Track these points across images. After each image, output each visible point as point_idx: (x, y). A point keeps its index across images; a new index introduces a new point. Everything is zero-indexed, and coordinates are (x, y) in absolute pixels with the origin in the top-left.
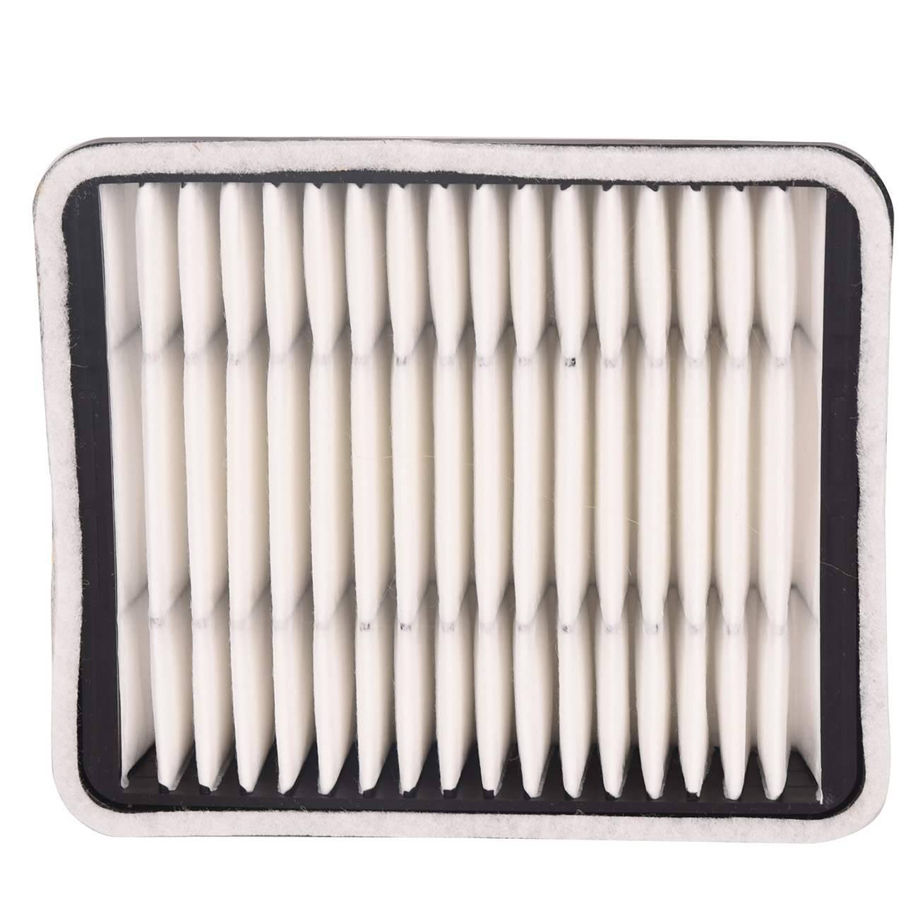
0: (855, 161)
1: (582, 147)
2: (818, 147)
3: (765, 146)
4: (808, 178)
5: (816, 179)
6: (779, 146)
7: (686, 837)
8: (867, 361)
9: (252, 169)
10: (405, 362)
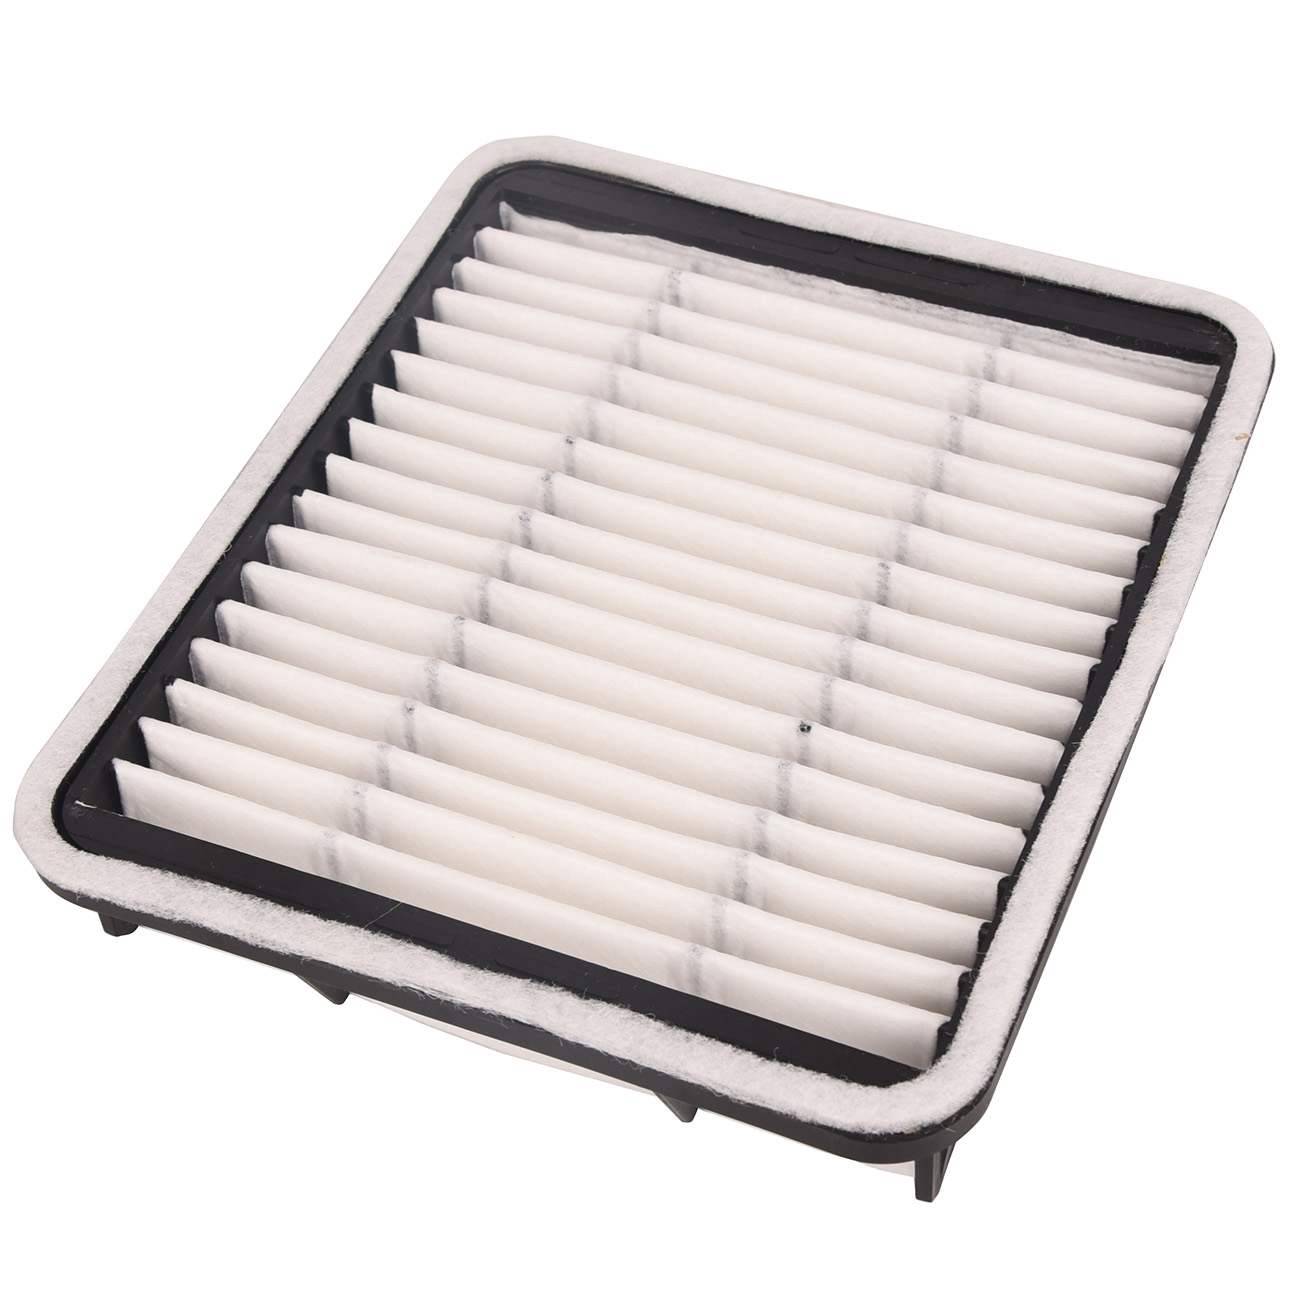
0: (953, 1116)
1: (1095, 813)
2: (991, 1079)
3: (1018, 1015)
4: (954, 1043)
5: (948, 1053)
6: (1012, 1029)
7: (128, 642)
8: (660, 1030)
9: (1195, 482)
10: (883, 565)
